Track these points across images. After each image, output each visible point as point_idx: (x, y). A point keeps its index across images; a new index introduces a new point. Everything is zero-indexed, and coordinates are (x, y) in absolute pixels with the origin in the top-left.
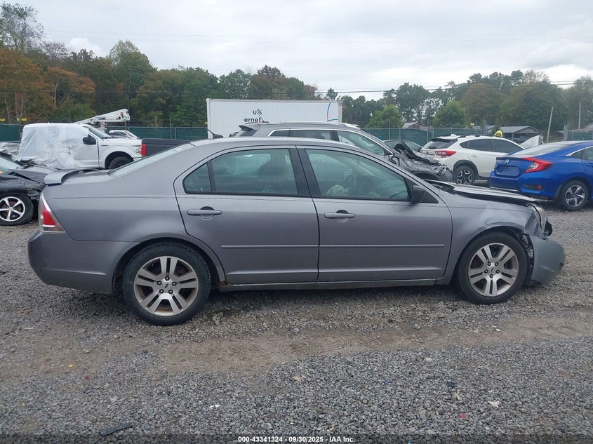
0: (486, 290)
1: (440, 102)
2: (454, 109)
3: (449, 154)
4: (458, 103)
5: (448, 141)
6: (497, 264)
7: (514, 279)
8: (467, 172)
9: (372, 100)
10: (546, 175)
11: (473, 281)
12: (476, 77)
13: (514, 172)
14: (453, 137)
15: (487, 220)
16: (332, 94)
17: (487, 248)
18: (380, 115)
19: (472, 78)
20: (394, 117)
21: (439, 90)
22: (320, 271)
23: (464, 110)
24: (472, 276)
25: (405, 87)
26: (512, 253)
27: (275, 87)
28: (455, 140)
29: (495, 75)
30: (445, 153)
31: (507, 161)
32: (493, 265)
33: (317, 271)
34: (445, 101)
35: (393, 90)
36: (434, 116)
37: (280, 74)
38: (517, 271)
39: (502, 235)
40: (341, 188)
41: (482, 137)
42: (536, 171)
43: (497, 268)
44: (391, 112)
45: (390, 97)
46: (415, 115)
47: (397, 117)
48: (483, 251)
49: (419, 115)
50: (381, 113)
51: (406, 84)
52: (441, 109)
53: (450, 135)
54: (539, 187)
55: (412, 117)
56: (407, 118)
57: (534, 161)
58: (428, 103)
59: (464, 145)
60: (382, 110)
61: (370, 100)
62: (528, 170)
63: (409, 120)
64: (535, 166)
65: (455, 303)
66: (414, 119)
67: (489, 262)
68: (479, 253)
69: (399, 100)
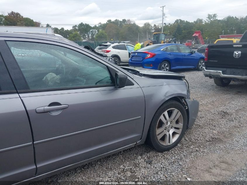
0: (167, 141)
1: (96, 31)
2: (103, 34)
3: (108, 52)
4: (104, 31)
5: (107, 46)
6: (171, 122)
7: (181, 130)
8: (116, 60)
9: (67, 30)
10: (153, 59)
11: (159, 137)
12: (109, 21)
13: (140, 59)
14: (108, 44)
15: (166, 94)
16: (48, 26)
17: (166, 113)
18: (72, 36)
19: (108, 21)
20: (78, 37)
21: (96, 26)
22: (38, 166)
23: (106, 34)
24: (158, 135)
25: (81, 25)
26: (180, 113)
27: (18, 22)
28: (110, 45)
29: (116, 20)
30: (106, 52)
31: (136, 54)
32: (169, 123)
33: (35, 167)
34: (98, 31)
35: (76, 25)
36: (94, 37)
37: (20, 16)
38: (182, 125)
39: (174, 102)
40: (54, 75)
41: (120, 44)
42: (149, 58)
43: (172, 125)
44: (76, 35)
45: (75, 29)
46: (87, 36)
47: (79, 37)
48: (164, 115)
49: (88, 37)
50: (72, 35)
51: (82, 23)
52: (97, 34)
53: (107, 43)
54: (151, 65)
55: (86, 37)
56: (84, 38)
57: (148, 53)
58: (92, 32)
59: (114, 47)
60: (72, 34)
61: (66, 30)
62: (146, 58)
63: (85, 39)
64: (149, 56)
65: (148, 155)
66: (86, 38)
67: (167, 122)
68: (162, 117)
69: (79, 30)
